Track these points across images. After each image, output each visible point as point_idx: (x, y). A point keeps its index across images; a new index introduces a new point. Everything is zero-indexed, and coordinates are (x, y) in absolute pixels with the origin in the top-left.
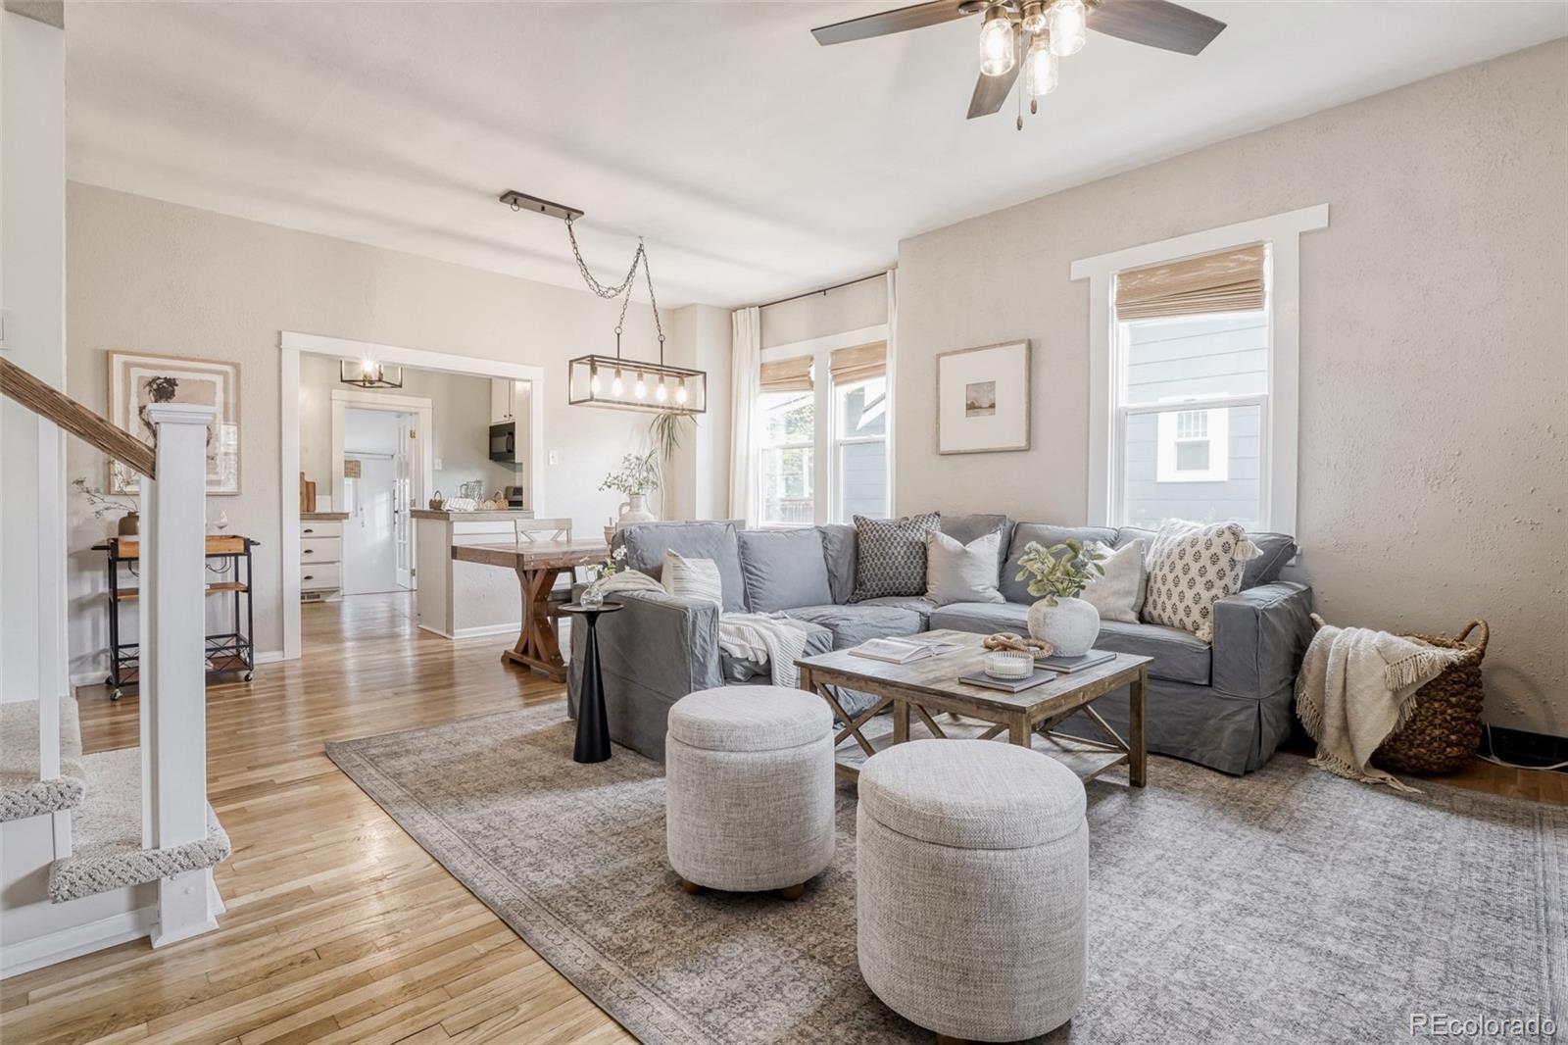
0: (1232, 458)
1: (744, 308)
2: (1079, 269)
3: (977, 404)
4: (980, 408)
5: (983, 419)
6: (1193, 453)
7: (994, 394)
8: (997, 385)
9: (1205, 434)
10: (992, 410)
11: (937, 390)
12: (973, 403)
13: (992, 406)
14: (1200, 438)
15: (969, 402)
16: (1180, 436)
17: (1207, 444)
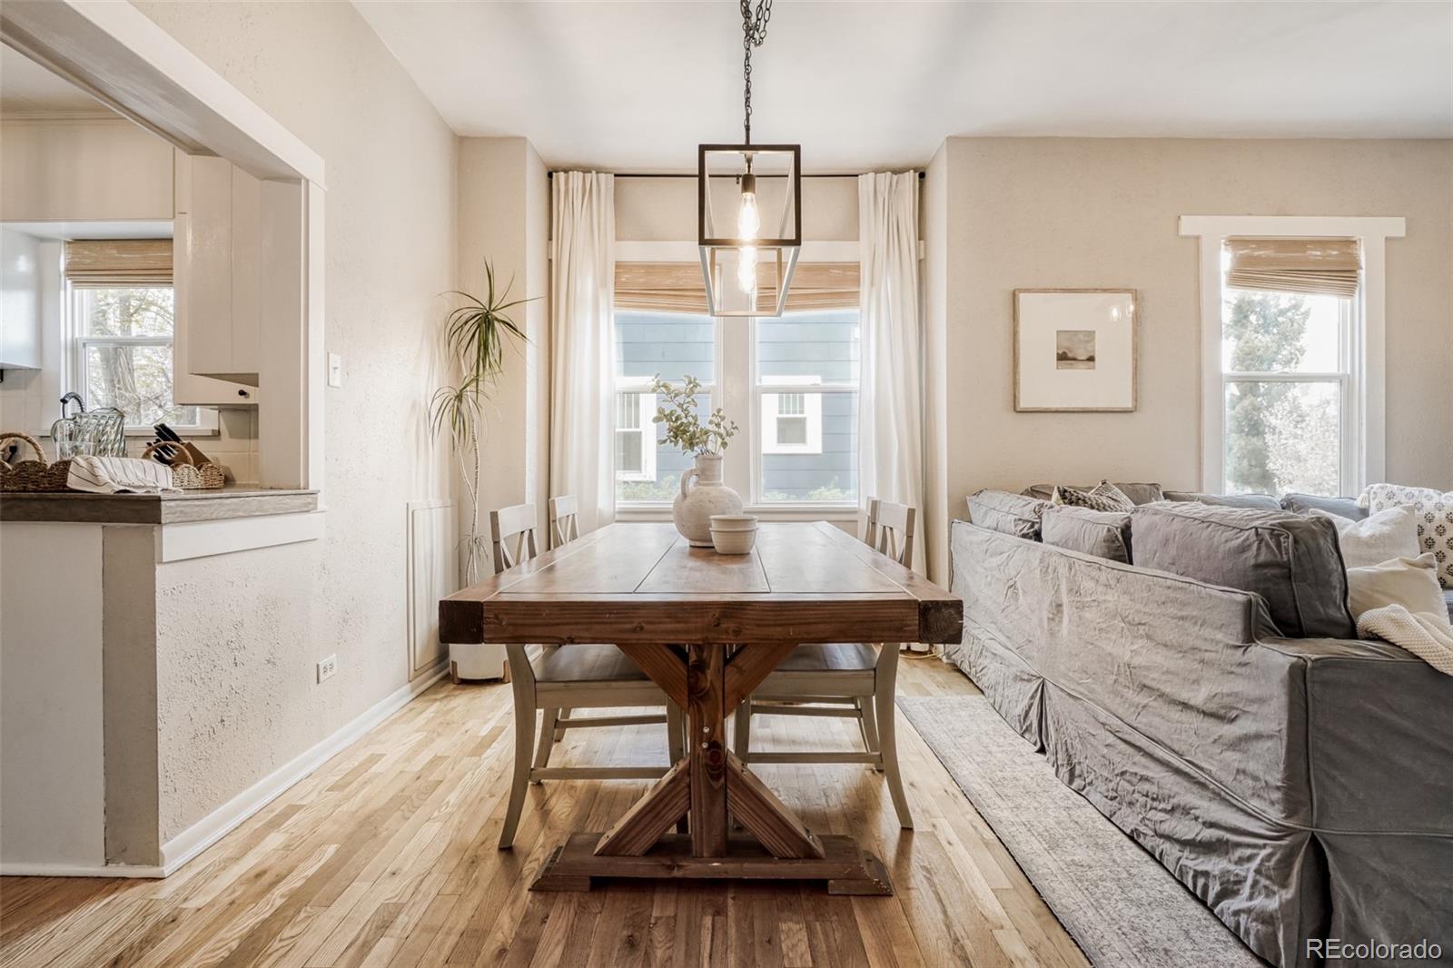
0: (824, 434)
1: (586, 170)
2: (1189, 225)
3: (1070, 355)
4: (1074, 359)
5: (1077, 373)
6: (791, 429)
7: (1094, 346)
8: (1097, 335)
9: (802, 412)
10: (1091, 363)
11: (1015, 334)
12: (1065, 353)
13: (1091, 359)
14: (798, 416)
15: (1060, 352)
16: (781, 412)
17: (805, 419)
